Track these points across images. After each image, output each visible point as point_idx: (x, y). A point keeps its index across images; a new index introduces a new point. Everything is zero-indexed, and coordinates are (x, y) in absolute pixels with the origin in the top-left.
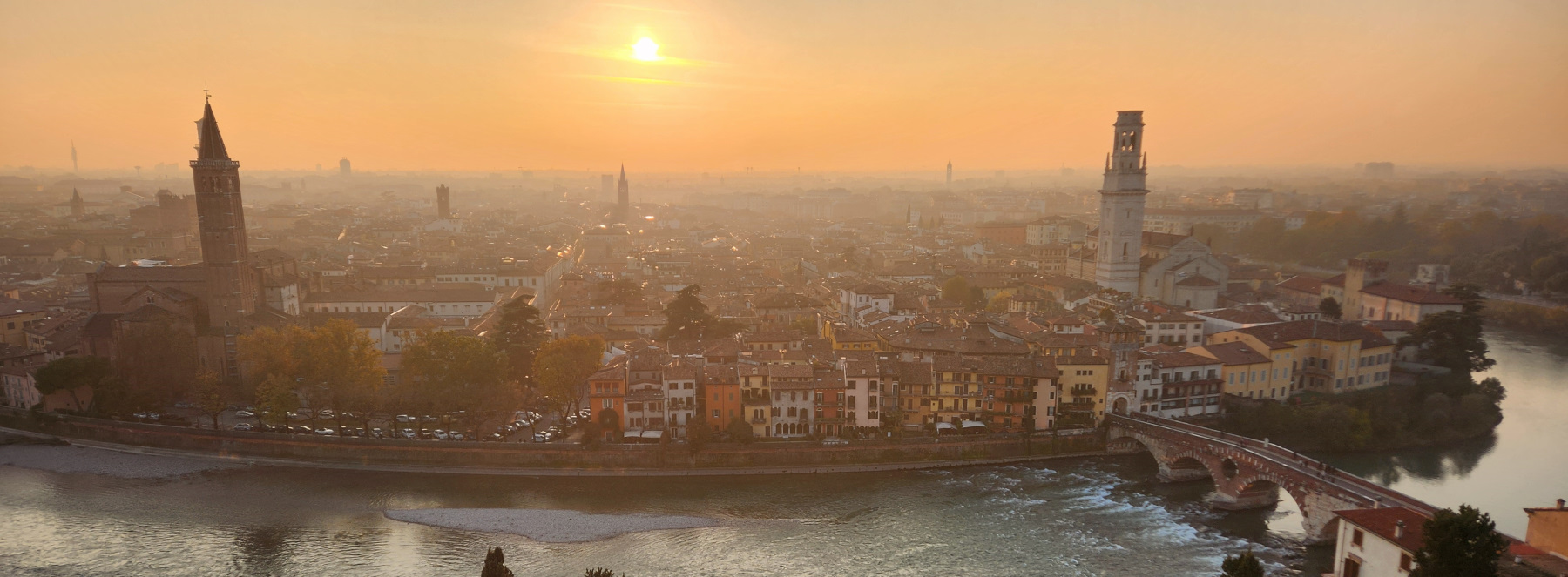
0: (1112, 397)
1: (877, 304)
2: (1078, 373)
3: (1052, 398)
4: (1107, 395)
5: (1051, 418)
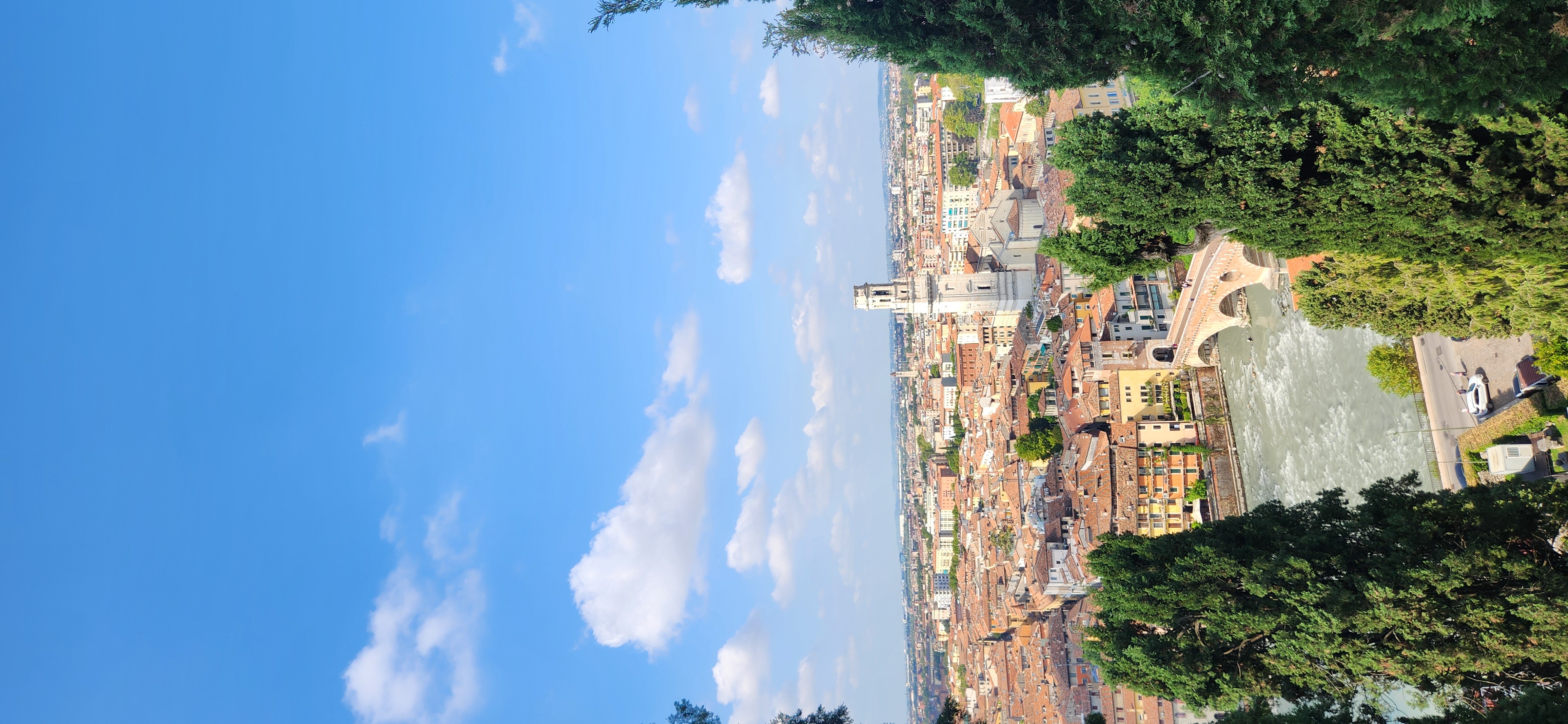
0: (1153, 362)
1: (1058, 562)
2: (1129, 401)
3: (1159, 427)
4: (1152, 369)
5: (1182, 426)
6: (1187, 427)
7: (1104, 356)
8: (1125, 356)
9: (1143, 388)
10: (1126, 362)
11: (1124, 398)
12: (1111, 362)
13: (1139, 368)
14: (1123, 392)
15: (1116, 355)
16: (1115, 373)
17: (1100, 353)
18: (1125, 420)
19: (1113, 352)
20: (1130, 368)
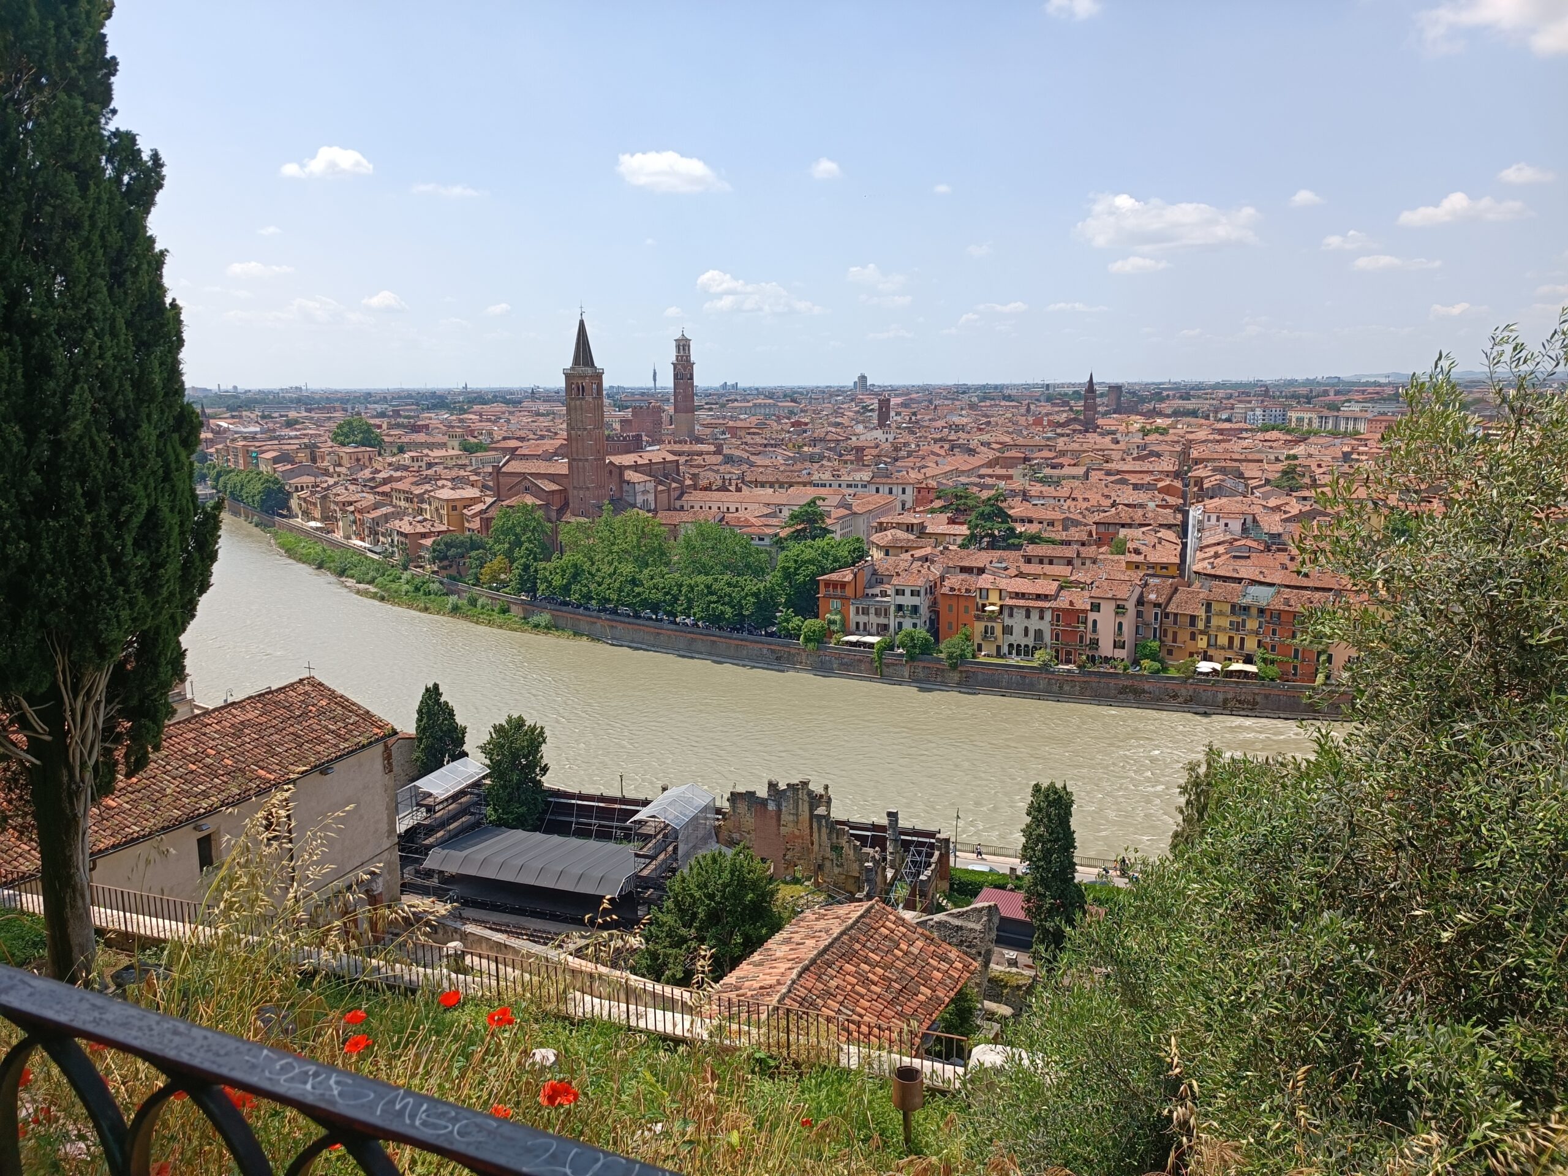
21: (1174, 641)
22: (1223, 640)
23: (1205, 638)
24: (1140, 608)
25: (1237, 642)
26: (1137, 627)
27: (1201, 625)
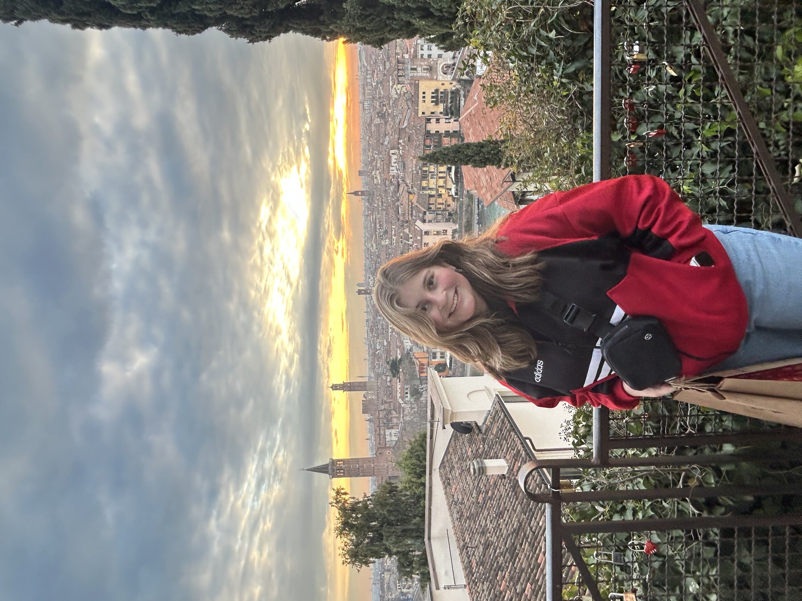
0: (441, 76)
3: (439, 120)
4: (439, 80)
6: (455, 121)
7: (412, 69)
8: (424, 69)
9: (433, 93)
10: (424, 75)
11: (421, 99)
12: (415, 74)
13: (432, 79)
14: (421, 95)
15: (419, 69)
16: (417, 82)
17: (409, 67)
18: (420, 114)
19: (418, 67)
20: (426, 78)
21: (443, 204)
22: (441, 182)
23: (440, 189)
24: (427, 220)
25: (441, 175)
26: (437, 222)
27: (434, 193)
